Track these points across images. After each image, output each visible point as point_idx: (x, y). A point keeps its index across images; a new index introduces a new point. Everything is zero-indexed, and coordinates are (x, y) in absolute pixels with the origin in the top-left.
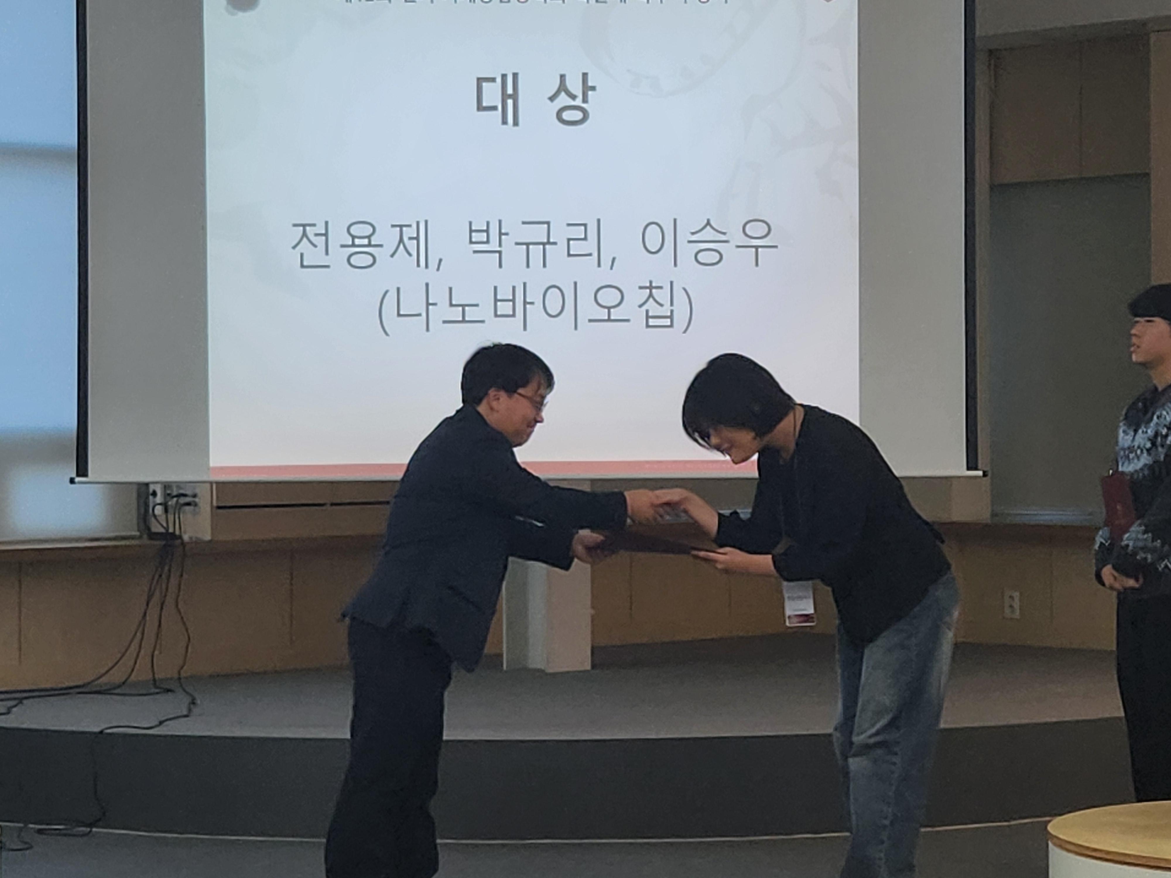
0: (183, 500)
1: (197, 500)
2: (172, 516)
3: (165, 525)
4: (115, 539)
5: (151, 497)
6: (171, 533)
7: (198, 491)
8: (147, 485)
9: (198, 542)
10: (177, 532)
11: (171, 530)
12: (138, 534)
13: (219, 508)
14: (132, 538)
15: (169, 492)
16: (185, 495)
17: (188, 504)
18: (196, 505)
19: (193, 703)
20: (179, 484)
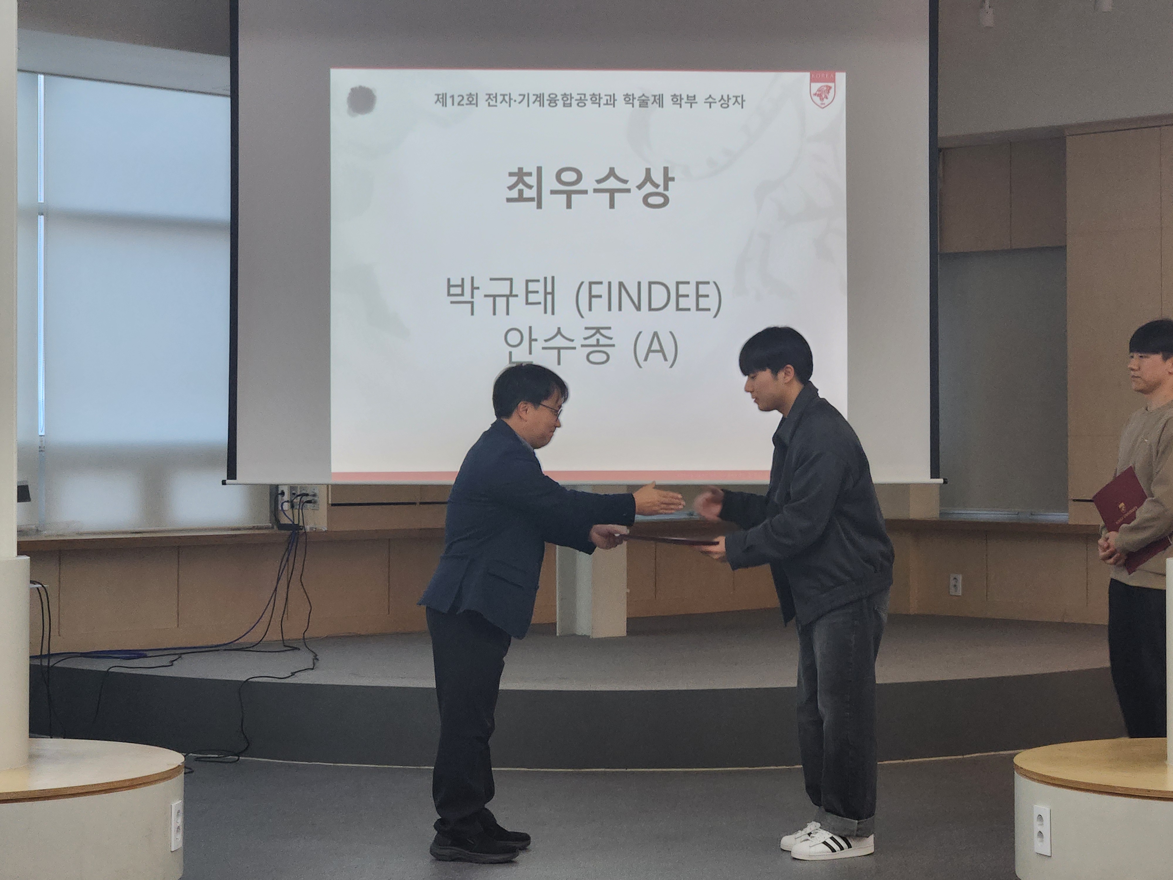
0: (305, 499)
1: (316, 498)
2: (297, 511)
3: (291, 517)
4: (253, 528)
5: (280, 496)
6: (297, 525)
7: (316, 491)
8: (277, 486)
9: (317, 533)
10: (301, 524)
11: (296, 522)
12: (270, 525)
13: (333, 505)
14: (267, 528)
15: (293, 492)
16: (307, 495)
17: (309, 502)
18: (315, 502)
19: (316, 658)
20: (303, 486)
